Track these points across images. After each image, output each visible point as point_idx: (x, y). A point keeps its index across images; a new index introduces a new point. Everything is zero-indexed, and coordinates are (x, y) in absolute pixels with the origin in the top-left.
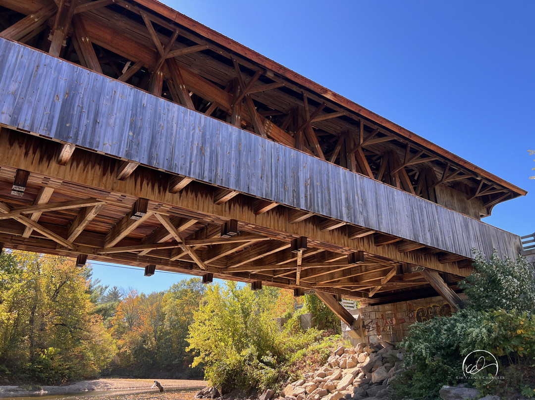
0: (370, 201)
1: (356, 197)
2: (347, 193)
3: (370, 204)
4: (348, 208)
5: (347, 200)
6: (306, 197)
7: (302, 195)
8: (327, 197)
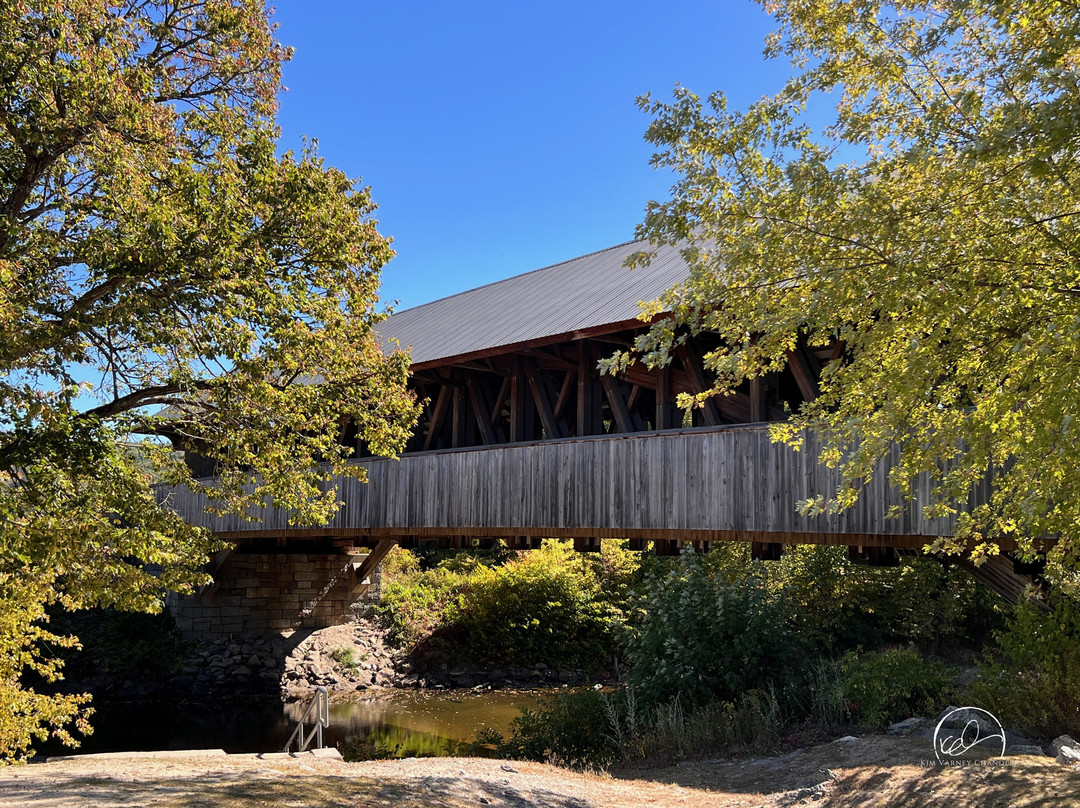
0: (654, 479)
1: (632, 482)
2: (618, 480)
3: (654, 485)
4: (619, 505)
5: (618, 492)
6: (565, 509)
7: (561, 508)
8: (590, 498)
